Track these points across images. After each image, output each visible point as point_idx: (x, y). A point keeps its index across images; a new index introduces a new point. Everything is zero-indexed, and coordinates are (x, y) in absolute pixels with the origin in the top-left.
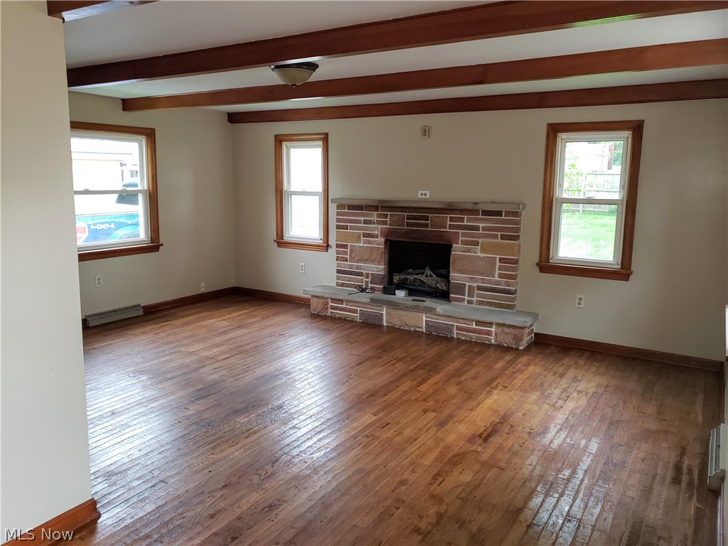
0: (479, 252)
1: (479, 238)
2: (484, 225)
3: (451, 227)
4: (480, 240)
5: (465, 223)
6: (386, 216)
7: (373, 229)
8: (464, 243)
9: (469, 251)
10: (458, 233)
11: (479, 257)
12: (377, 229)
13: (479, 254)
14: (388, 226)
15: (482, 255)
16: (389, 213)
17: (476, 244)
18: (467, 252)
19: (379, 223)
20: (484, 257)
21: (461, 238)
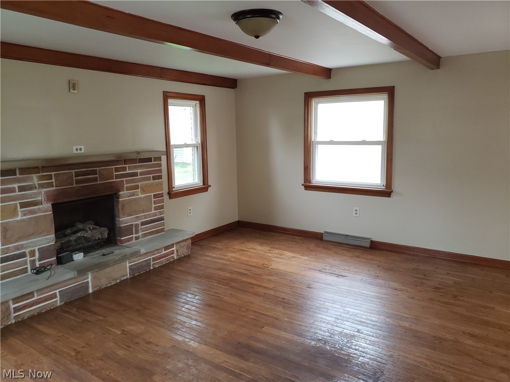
0: (139, 194)
1: (138, 182)
2: (140, 171)
3: (117, 177)
4: (140, 184)
5: (128, 172)
6: (50, 177)
7: (37, 195)
8: (128, 189)
9: (133, 195)
10: (123, 181)
11: (141, 198)
12: (40, 194)
13: (140, 196)
14: (54, 188)
15: (142, 196)
16: (53, 173)
17: (137, 187)
18: (132, 196)
19: (42, 186)
20: (144, 197)
21: (125, 185)
